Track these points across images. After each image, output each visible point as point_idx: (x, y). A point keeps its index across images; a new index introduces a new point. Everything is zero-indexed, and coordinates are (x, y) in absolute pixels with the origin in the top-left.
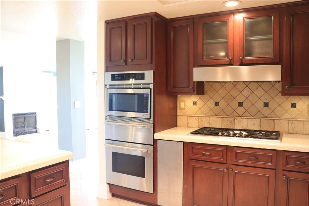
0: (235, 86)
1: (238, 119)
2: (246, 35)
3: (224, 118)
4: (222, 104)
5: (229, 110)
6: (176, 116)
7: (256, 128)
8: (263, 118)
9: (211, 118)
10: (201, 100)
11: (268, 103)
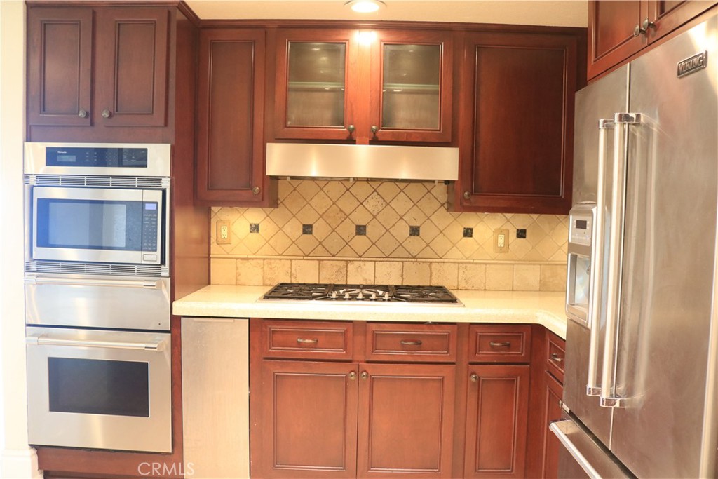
0: (348, 190)
1: (355, 263)
2: (385, 80)
3: (323, 260)
4: (320, 230)
5: (334, 244)
6: (209, 258)
7: (394, 281)
8: (408, 260)
9: (294, 262)
10: (270, 220)
11: (419, 227)
